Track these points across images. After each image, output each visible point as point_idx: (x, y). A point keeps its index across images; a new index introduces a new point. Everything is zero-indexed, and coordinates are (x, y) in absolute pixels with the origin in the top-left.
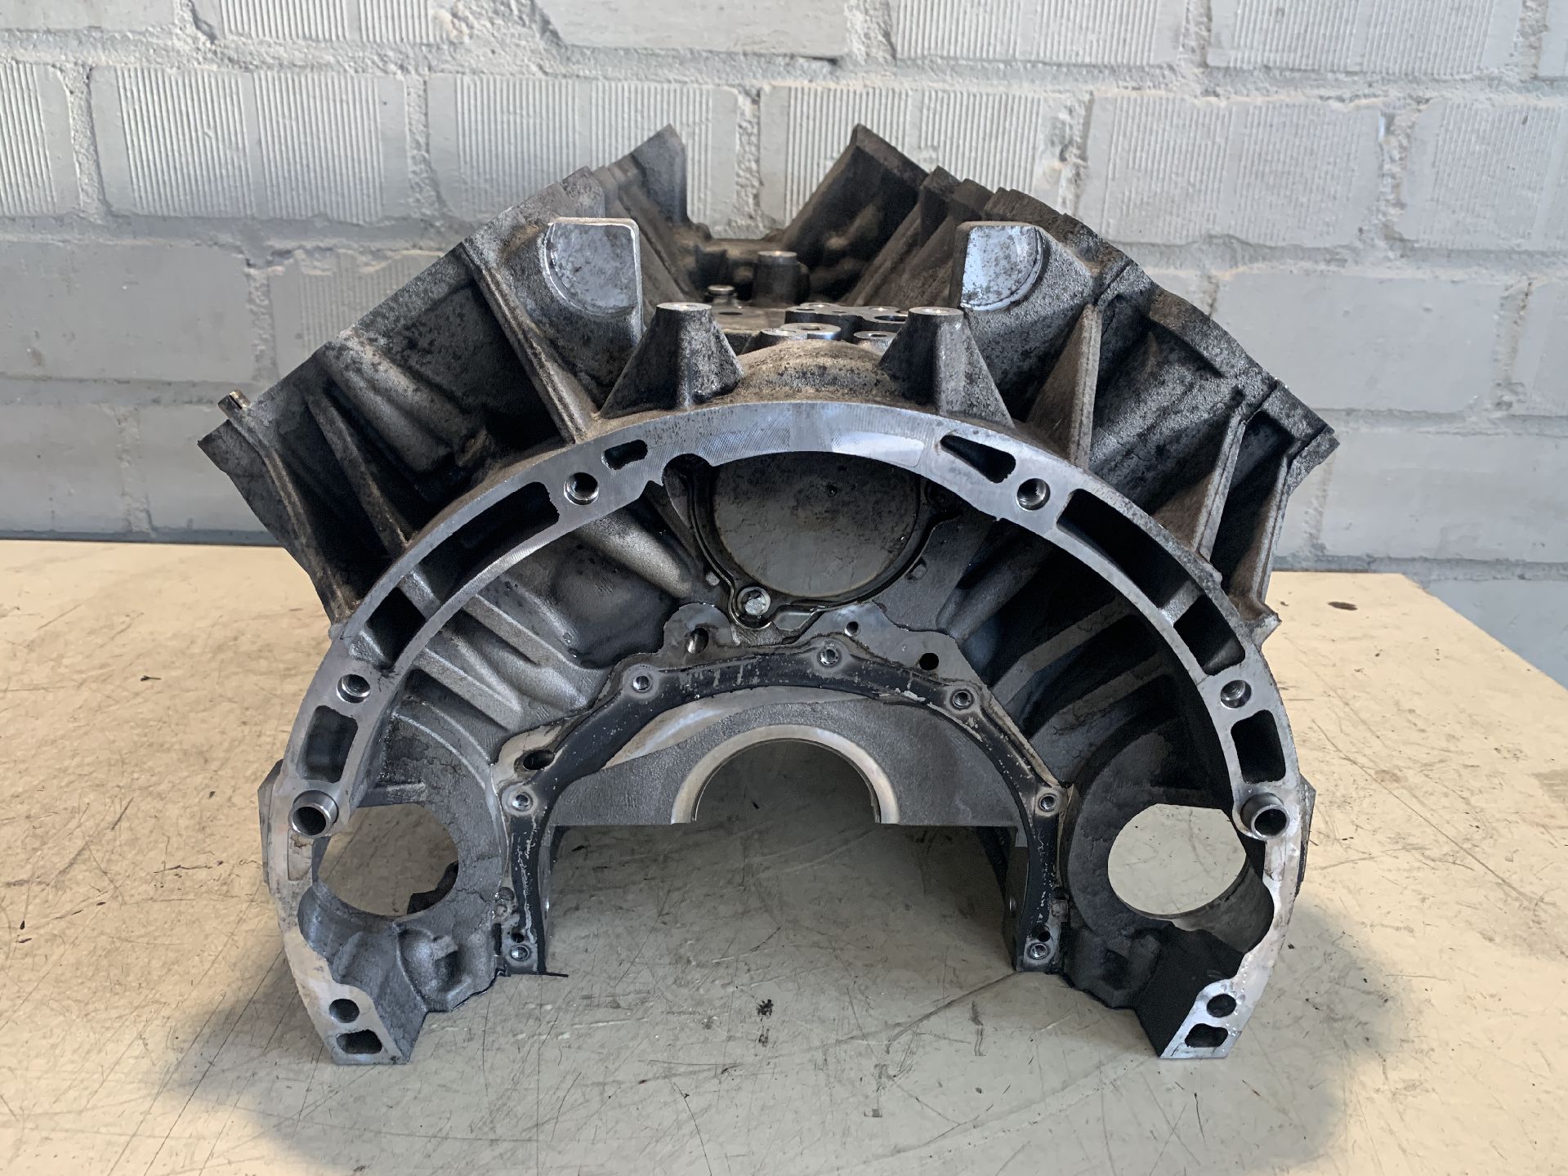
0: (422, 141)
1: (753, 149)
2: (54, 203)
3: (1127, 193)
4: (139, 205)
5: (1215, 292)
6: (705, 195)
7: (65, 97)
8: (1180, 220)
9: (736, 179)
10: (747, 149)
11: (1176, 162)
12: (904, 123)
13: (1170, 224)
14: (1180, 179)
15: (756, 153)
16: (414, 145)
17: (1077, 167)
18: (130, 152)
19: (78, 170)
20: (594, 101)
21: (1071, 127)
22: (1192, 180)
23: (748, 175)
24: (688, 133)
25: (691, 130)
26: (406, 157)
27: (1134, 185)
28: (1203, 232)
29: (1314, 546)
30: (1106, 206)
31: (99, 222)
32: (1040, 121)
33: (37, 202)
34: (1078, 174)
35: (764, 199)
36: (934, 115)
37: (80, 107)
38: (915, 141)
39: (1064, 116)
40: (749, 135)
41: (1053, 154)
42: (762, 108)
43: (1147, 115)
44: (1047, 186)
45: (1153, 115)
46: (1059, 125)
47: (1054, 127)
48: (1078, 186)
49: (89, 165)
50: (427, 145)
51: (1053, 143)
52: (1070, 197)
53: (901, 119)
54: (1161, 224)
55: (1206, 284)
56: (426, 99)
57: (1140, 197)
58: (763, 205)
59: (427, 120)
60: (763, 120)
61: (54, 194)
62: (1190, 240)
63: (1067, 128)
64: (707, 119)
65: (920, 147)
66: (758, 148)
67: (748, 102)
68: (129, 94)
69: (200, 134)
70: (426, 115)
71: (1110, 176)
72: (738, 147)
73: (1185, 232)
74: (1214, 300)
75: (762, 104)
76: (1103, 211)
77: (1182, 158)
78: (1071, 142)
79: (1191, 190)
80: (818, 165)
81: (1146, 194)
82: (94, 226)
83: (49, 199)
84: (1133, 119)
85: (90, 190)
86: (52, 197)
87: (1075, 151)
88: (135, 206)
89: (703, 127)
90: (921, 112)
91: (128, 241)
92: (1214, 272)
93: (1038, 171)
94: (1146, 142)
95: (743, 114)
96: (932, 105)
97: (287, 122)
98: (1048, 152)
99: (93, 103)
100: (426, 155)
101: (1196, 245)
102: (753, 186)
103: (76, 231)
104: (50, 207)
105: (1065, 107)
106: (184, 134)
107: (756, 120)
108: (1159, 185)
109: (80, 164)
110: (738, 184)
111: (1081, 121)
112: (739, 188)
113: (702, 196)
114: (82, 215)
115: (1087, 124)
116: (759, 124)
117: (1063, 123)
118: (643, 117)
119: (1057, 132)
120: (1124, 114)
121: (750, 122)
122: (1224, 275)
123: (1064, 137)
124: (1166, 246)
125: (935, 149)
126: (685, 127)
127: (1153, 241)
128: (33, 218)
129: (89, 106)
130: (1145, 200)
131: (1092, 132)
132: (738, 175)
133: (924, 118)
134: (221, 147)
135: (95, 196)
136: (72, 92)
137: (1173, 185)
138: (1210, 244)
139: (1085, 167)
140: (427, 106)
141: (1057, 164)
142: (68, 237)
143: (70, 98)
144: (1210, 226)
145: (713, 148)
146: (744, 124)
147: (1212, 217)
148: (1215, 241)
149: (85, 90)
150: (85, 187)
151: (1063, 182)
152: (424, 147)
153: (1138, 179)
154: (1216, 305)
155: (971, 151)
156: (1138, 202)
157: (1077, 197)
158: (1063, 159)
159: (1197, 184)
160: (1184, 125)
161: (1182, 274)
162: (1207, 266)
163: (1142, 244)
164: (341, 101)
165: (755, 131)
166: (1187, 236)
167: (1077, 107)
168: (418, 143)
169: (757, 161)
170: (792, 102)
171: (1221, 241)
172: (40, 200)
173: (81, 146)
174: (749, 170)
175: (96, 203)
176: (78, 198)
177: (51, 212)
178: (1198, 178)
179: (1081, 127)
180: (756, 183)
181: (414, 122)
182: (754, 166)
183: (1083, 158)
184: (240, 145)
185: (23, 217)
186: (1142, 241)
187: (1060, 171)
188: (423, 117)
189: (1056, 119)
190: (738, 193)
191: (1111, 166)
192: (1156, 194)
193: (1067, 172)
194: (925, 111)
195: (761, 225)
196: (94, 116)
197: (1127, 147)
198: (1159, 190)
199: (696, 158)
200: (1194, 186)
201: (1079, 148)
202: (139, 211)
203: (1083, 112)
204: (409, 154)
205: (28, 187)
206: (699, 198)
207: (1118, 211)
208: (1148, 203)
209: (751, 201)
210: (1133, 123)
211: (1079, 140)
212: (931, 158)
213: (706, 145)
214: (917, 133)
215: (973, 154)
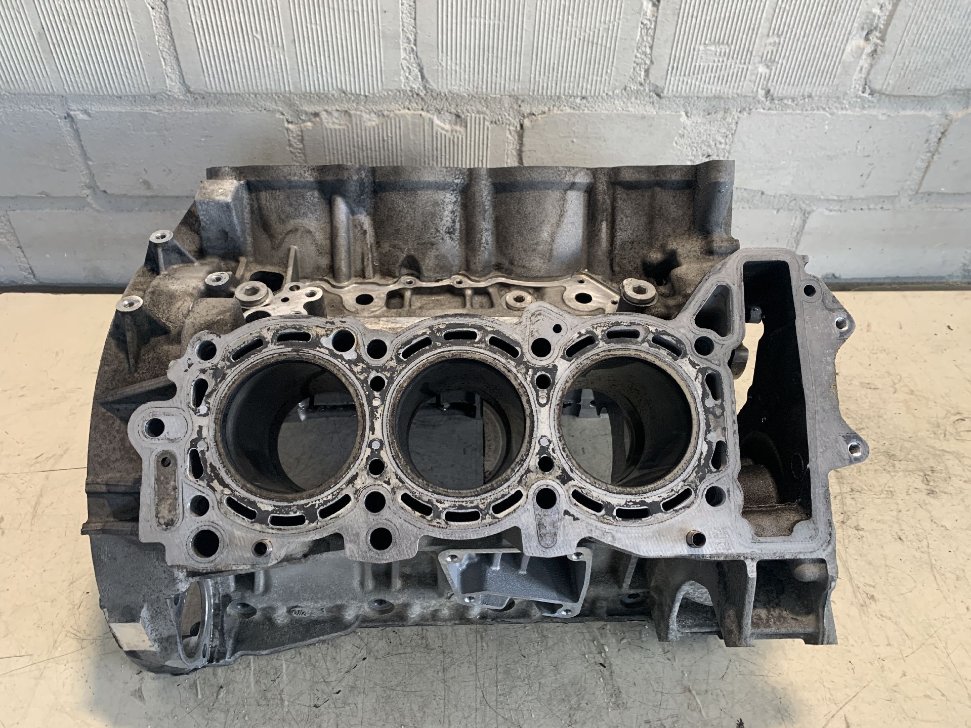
0: (412, 38)
1: (649, 39)
2: (148, 86)
3: (907, 63)
4: (209, 87)
5: (948, 125)
6: (611, 70)
7: (148, 12)
8: (938, 80)
9: (634, 59)
10: (645, 39)
11: (947, 41)
12: (761, 18)
13: (931, 82)
14: (946, 53)
15: (651, 42)
16: (405, 41)
17: (876, 45)
18: (200, 51)
19: (163, 63)
20: (538, 8)
21: (879, 17)
22: (955, 54)
23: (643, 57)
24: (604, 29)
25: (606, 26)
26: (400, 49)
27: (913, 58)
28: (952, 87)
29: (964, 270)
30: (890, 72)
31: (181, 97)
32: (858, 15)
33: (136, 86)
34: (875, 51)
35: (652, 71)
36: (784, 12)
37: (160, 18)
38: (765, 32)
39: (876, 10)
40: (648, 29)
41: (861, 36)
42: (660, 11)
43: (936, 9)
44: (852, 59)
45: (940, 9)
46: (871, 17)
47: (867, 17)
48: (874, 58)
49: (170, 59)
50: (415, 40)
51: (863, 29)
52: (866, 66)
53: (759, 16)
54: (924, 83)
55: (943, 120)
56: (415, 8)
57: (914, 66)
58: (650, 76)
59: (415, 24)
60: (659, 19)
61: (148, 80)
62: (942, 92)
63: (876, 18)
64: (619, 19)
65: (768, 35)
66: (653, 38)
67: (650, 5)
68: (196, 10)
69: (250, 36)
70: (415, 19)
71: (898, 53)
72: (638, 37)
73: (939, 88)
74: (946, 131)
75: (660, 8)
76: (887, 75)
77: (952, 38)
78: (876, 28)
79: (952, 60)
80: (694, 49)
81: (920, 63)
82: (178, 100)
83: (144, 84)
84: (925, 12)
85: (173, 76)
86: (147, 83)
87: (878, 34)
88: (207, 87)
89: (616, 24)
90: (775, 11)
91: (203, 109)
92: (951, 112)
93: (848, 49)
94: (930, 28)
95: (645, 14)
96: (783, 6)
97: (314, 27)
98: (858, 35)
99: (170, 16)
100: (414, 48)
101: (944, 96)
102: (645, 64)
103: (165, 103)
104: (146, 89)
105: (879, 4)
106: (238, 37)
107: (654, 19)
108: (931, 57)
109: (164, 59)
110: (635, 62)
111: (887, 14)
112: (635, 65)
113: (609, 71)
114: (169, 93)
115: (891, 16)
116: (656, 22)
117: (874, 16)
118: (573, 18)
119: (868, 21)
120: (920, 8)
121: (650, 20)
122: (957, 113)
123: (872, 25)
124: (923, 97)
125: (779, 36)
126: (602, 25)
127: (917, 94)
128: (134, 97)
129: (167, 17)
130: (918, 67)
131: (893, 22)
132: (636, 57)
133: (776, 15)
134: (266, 45)
135: (177, 81)
136: (153, 8)
137: (940, 57)
138: (954, 94)
139: (881, 46)
140: (415, 13)
141: (862, 42)
142: (161, 108)
143: (152, 13)
144: (958, 83)
145: (621, 38)
146: (645, 22)
147: (961, 78)
148: (958, 92)
149: (163, 6)
150: (169, 74)
151: (864, 57)
152: (413, 41)
153: (917, 54)
154: (947, 133)
155: (804, 37)
156: (913, 69)
157: (871, 66)
158: (867, 39)
159: (957, 56)
160: (960, 16)
161: (929, 114)
162: (948, 108)
163: (907, 96)
164: (353, 11)
165: (653, 26)
166: (941, 90)
167: (887, 4)
168: (408, 38)
169: (651, 47)
170: (683, 5)
171: (962, 92)
172: (138, 85)
173: (163, 45)
174: (645, 53)
175: (179, 85)
176: (165, 82)
177: (147, 93)
178: (960, 52)
179: (886, 18)
180: (648, 62)
181: (405, 25)
182: (648, 51)
183: (883, 39)
184: (280, 44)
185: (127, 96)
186: (908, 94)
187: (864, 49)
188: (413, 21)
189: (870, 12)
190: (634, 68)
191: (900, 46)
192: (927, 63)
193: (869, 49)
194: (777, 11)
195: (647, 89)
196: (172, 26)
197: (915, 32)
198: (929, 61)
199: (608, 46)
200: (955, 57)
201: (880, 32)
202: (210, 90)
203: (890, 7)
204: (401, 47)
205: (128, 76)
206: (607, 72)
207: (898, 75)
208: (920, 69)
209: (643, 73)
210: (924, 15)
211: (882, 26)
212: (775, 42)
213: (616, 37)
214: (768, 25)
215: (805, 39)
